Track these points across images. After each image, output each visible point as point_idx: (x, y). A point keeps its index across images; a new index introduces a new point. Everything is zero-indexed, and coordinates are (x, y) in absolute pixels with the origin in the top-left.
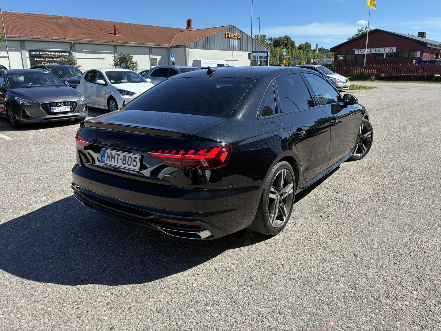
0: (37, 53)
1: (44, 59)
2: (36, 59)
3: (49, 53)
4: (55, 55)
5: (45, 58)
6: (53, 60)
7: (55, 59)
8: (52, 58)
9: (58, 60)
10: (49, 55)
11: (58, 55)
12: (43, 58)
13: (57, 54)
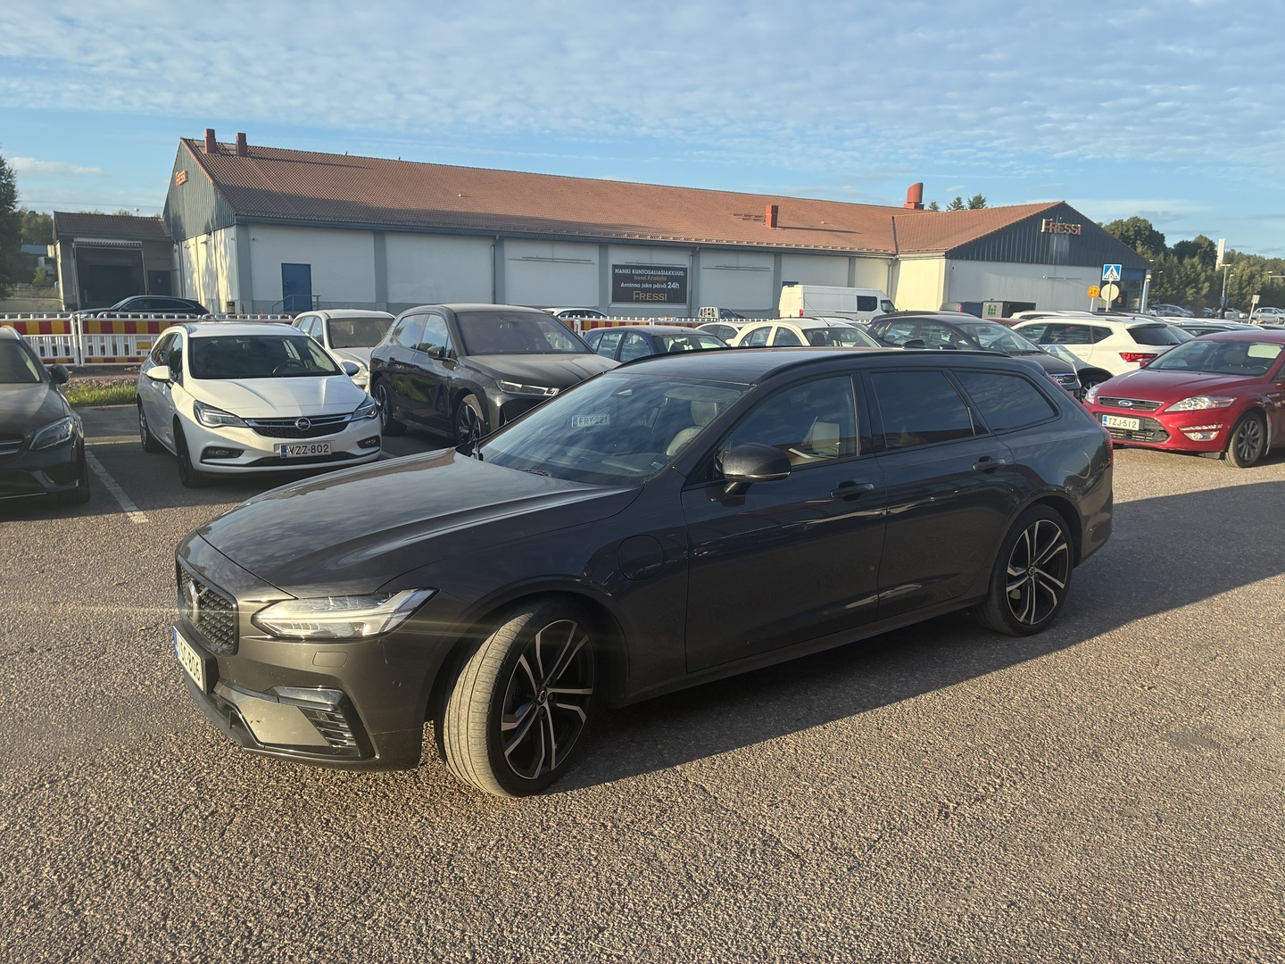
0: (627, 271)
1: (638, 286)
2: (622, 285)
3: (648, 272)
4: (659, 276)
5: (641, 282)
6: (655, 286)
7: (658, 286)
8: (653, 282)
9: (664, 286)
10: (648, 275)
11: (664, 276)
12: (637, 282)
13: (663, 273)
